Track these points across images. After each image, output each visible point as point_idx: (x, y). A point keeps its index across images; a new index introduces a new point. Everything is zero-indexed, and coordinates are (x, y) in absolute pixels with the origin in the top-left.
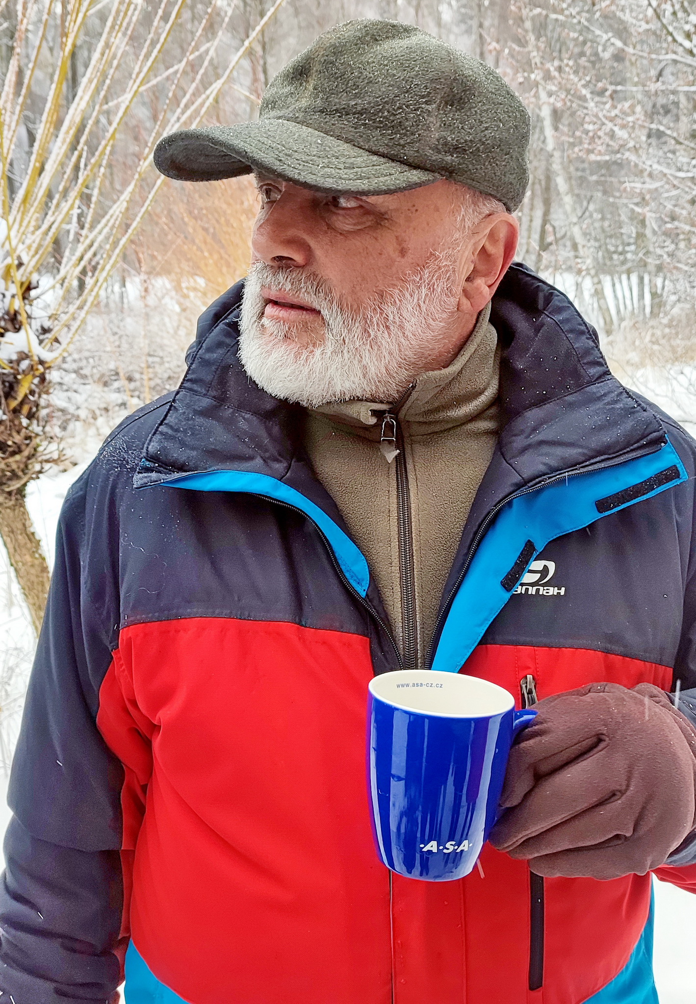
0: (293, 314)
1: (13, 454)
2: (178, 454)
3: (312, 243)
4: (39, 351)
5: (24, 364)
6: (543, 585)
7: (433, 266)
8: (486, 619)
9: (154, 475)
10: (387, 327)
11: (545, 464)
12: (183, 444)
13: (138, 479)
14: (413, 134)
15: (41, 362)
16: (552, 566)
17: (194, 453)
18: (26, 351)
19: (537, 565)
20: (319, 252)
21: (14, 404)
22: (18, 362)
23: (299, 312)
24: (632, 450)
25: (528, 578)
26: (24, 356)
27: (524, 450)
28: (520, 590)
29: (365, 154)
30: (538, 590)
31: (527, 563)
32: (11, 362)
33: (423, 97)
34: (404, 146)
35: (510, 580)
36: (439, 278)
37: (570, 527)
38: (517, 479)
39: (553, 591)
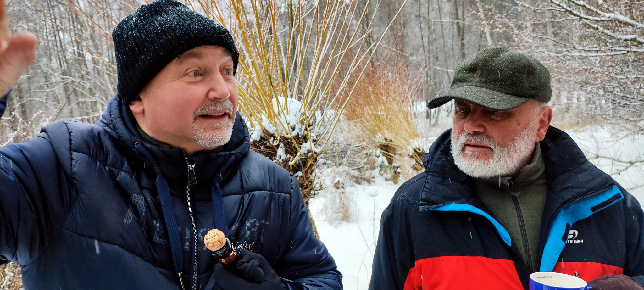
0: (480, 149)
1: (306, 188)
2: (433, 198)
3: (486, 125)
4: (314, 149)
5: (310, 154)
6: (575, 239)
7: (528, 128)
8: (559, 253)
9: (426, 206)
10: (516, 151)
11: (571, 195)
12: (434, 194)
13: (421, 208)
14: (520, 86)
15: (316, 153)
16: (576, 232)
17: (439, 198)
18: (310, 149)
19: (571, 232)
20: (488, 128)
21: (306, 169)
22: (308, 154)
23: (482, 148)
24: (603, 189)
25: (570, 237)
26: (309, 151)
27: (562, 190)
28: (567, 241)
29: (505, 95)
30: (573, 241)
31: (568, 231)
32: (305, 154)
33: (521, 73)
34: (517, 90)
35: (565, 238)
36: (530, 131)
37: (581, 218)
38: (562, 201)
39: (578, 241)
